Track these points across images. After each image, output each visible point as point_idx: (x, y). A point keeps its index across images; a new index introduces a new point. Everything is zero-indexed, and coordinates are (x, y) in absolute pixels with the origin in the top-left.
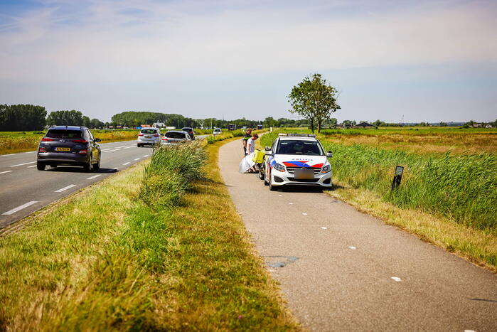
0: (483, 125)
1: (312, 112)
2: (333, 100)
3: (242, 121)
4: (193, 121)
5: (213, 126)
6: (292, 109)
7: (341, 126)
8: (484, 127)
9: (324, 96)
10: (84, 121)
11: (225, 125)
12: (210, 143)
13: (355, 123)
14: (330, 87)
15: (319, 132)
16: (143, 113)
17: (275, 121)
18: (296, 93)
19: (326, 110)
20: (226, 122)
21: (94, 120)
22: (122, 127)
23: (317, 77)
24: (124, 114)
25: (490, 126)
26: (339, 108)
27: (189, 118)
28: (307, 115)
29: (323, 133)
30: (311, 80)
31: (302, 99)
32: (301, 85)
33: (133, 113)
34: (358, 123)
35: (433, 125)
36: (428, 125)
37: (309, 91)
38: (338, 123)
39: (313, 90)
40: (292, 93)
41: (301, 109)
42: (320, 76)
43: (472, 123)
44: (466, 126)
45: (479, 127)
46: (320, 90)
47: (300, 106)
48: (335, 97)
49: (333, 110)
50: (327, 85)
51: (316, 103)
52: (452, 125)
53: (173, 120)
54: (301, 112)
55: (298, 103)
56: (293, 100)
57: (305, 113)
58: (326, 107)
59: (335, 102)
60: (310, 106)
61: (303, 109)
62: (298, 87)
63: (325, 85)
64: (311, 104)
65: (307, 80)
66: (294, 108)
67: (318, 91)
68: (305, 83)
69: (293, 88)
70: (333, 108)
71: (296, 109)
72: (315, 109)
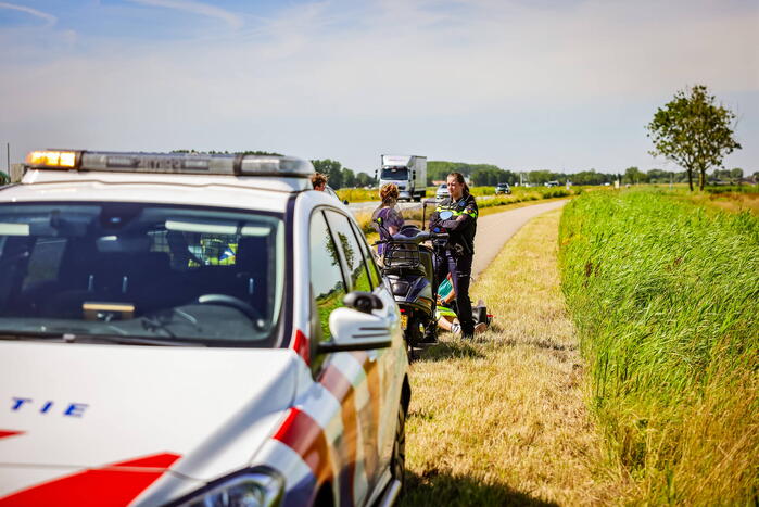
1: (690, 153)
2: (728, 132)
3: (589, 173)
4: (512, 175)
6: (655, 150)
7: (750, 180)
9: (712, 125)
10: (345, 176)
14: (721, 108)
15: (702, 188)
16: (437, 163)
18: (663, 120)
19: (716, 151)
21: (361, 174)
23: (700, 91)
26: (738, 146)
27: (506, 170)
28: (680, 159)
29: (710, 191)
30: (688, 96)
31: (672, 131)
32: (671, 106)
37: (685, 116)
38: (745, 176)
39: (692, 114)
40: (655, 121)
41: (669, 148)
42: (704, 88)
46: (705, 115)
47: (670, 144)
48: (730, 127)
49: (728, 149)
50: (716, 105)
51: (697, 137)
54: (670, 154)
55: (665, 139)
56: (657, 134)
57: (676, 155)
58: (716, 144)
59: (731, 136)
60: (687, 143)
61: (673, 148)
62: (666, 109)
63: (713, 105)
64: (689, 139)
65: (682, 97)
66: (658, 147)
67: (699, 116)
68: (677, 102)
69: (657, 112)
70: (727, 145)
71: (662, 148)
72: (695, 149)
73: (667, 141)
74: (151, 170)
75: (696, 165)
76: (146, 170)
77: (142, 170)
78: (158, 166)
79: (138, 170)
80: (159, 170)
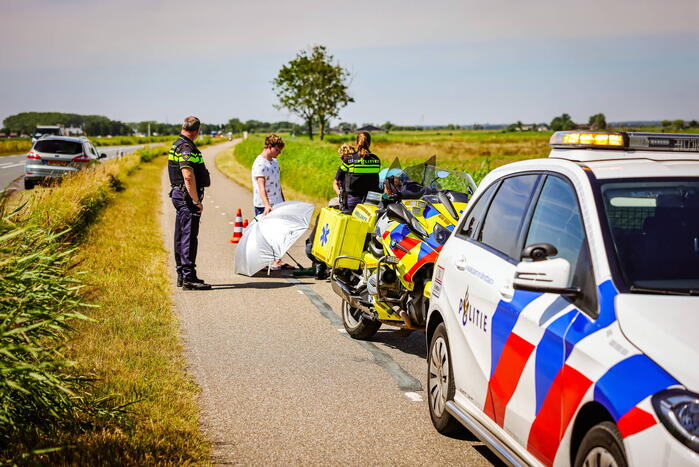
0: (535, 127)
1: (310, 106)
2: (343, 87)
4: (123, 125)
5: (153, 131)
6: (277, 102)
8: (537, 131)
9: (330, 81)
11: (169, 130)
12: (145, 160)
13: (355, 126)
14: (338, 67)
15: (322, 138)
16: (49, 114)
17: (241, 124)
18: (286, 75)
19: (333, 104)
20: (170, 126)
22: (19, 134)
23: (320, 51)
24: (20, 115)
25: (545, 129)
26: (351, 100)
28: (302, 112)
30: (310, 57)
31: (295, 87)
32: (293, 63)
33: (35, 114)
34: (360, 126)
35: (464, 128)
36: (458, 127)
37: (306, 73)
39: (312, 71)
40: (280, 77)
41: (292, 102)
42: (324, 49)
43: (520, 125)
44: (512, 129)
45: (529, 130)
46: (323, 72)
47: (293, 98)
48: (345, 84)
49: (343, 103)
50: (333, 64)
51: (316, 92)
52: (489, 127)
53: (93, 124)
54: (292, 107)
55: (288, 93)
56: (280, 88)
57: (298, 108)
58: (333, 99)
59: (345, 91)
60: (307, 97)
61: (296, 102)
62: (289, 66)
63: (331, 64)
64: (309, 94)
65: (304, 56)
66: (282, 100)
67: (319, 73)
68: (299, 60)
69: (282, 68)
70: (342, 100)
71: (285, 102)
72: (314, 102)
73: (290, 96)
74: (685, 149)
75: (316, 117)
76: (681, 149)
77: (677, 149)
78: (691, 146)
79: (675, 149)
80: (693, 149)
